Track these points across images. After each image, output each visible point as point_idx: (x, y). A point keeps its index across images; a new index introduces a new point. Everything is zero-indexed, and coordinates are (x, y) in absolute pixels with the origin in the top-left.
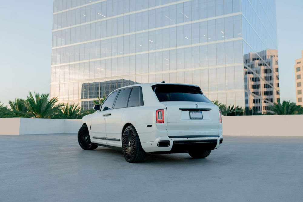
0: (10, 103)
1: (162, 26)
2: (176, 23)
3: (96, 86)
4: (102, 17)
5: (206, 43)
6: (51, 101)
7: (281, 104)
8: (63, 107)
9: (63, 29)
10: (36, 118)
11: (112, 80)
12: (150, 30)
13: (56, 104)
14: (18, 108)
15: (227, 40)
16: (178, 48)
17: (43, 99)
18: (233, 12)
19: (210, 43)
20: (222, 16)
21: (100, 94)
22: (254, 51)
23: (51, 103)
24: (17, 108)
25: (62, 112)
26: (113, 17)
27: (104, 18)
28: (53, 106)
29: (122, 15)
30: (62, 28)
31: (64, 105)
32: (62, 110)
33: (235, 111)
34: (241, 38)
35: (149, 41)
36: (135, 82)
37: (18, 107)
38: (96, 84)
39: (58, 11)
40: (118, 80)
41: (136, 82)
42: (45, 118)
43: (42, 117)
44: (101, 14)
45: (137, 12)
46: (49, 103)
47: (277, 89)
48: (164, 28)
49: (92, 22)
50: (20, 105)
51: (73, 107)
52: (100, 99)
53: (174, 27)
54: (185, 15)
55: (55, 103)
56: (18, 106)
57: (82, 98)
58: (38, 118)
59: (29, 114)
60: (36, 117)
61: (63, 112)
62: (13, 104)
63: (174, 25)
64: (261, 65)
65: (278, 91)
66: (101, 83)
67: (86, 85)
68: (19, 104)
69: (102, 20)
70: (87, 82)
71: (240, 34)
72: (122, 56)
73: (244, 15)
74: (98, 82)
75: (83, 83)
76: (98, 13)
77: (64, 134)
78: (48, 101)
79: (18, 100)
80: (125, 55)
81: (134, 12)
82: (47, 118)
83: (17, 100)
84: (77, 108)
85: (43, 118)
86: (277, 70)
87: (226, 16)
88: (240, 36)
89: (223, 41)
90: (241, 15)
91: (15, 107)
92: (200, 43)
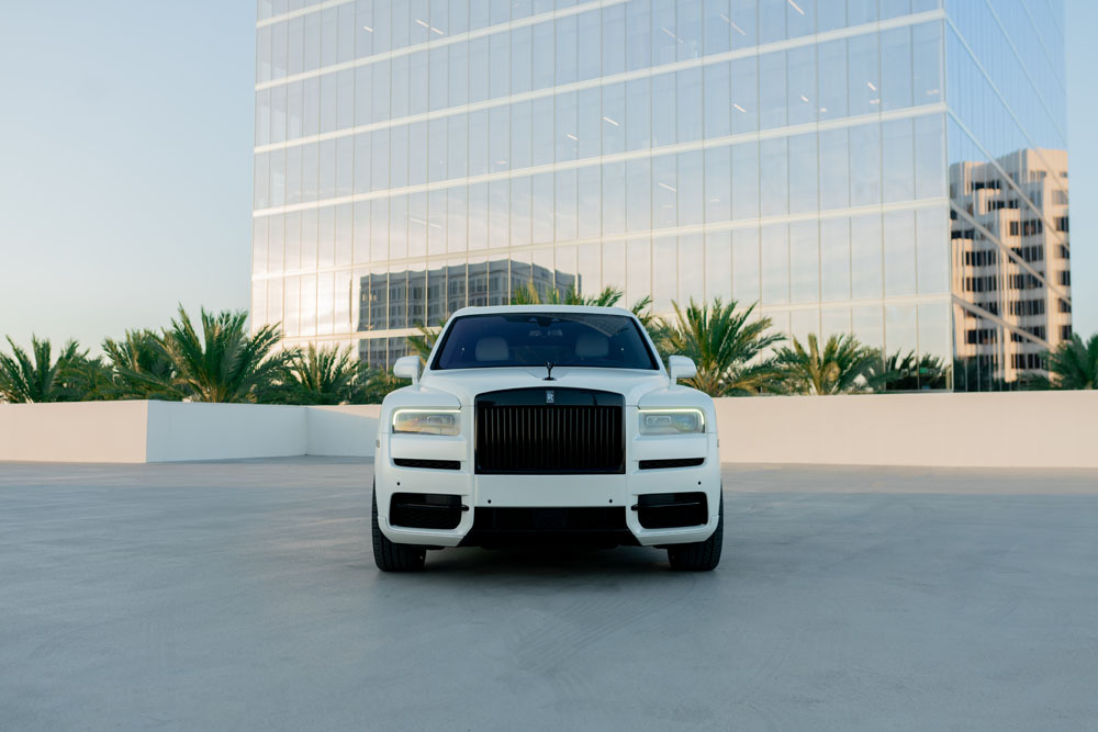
0: (110, 346)
1: (650, 65)
2: (702, 54)
3: (412, 286)
4: (431, 37)
5: (811, 127)
6: (257, 338)
7: (1083, 348)
8: (297, 360)
9: (292, 79)
10: (204, 399)
11: (472, 261)
12: (607, 80)
13: (274, 351)
14: (137, 364)
15: (887, 116)
16: (709, 143)
17: (226, 330)
18: (911, 10)
19: (825, 126)
20: (872, 27)
21: (429, 315)
22: (985, 155)
23: (258, 346)
24: (133, 365)
25: (294, 378)
26: (474, 34)
27: (437, 37)
28: (261, 357)
29: (505, 27)
30: (287, 75)
31: (300, 356)
32: (296, 373)
33: (915, 374)
34: (940, 107)
35: (602, 119)
36: (553, 272)
37: (138, 361)
38: (413, 276)
39: (273, 16)
40: (490, 263)
41: (556, 272)
42: (235, 402)
43: (226, 398)
44: (429, 23)
45: (560, 14)
46: (249, 346)
47: (1062, 290)
48: (656, 70)
49: (396, 53)
50: (147, 352)
51: (334, 358)
52: (429, 329)
53: (693, 69)
54: (733, 25)
55: (269, 344)
56: (136, 357)
57: (362, 327)
58: (211, 400)
59: (178, 387)
60: (203, 395)
61: (300, 380)
62: (120, 349)
63: (696, 62)
64: (1000, 205)
65: (1067, 301)
66: (432, 275)
67: (378, 280)
68: (141, 351)
69: (434, 44)
70: (380, 271)
71: (936, 91)
72: (504, 175)
73: (951, 23)
74: (422, 270)
75: (367, 274)
76: (419, 21)
77: (307, 458)
78: (247, 339)
79: (136, 337)
80: (516, 173)
81: (549, 16)
82: (242, 399)
83: (131, 334)
84: (347, 366)
85: (227, 401)
86: (1063, 224)
87: (886, 25)
88: (936, 99)
89: (873, 118)
90: (943, 20)
91: (127, 360)
92: (788, 125)
